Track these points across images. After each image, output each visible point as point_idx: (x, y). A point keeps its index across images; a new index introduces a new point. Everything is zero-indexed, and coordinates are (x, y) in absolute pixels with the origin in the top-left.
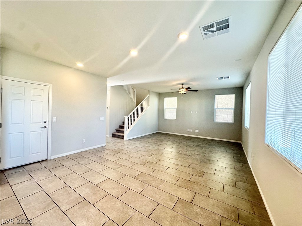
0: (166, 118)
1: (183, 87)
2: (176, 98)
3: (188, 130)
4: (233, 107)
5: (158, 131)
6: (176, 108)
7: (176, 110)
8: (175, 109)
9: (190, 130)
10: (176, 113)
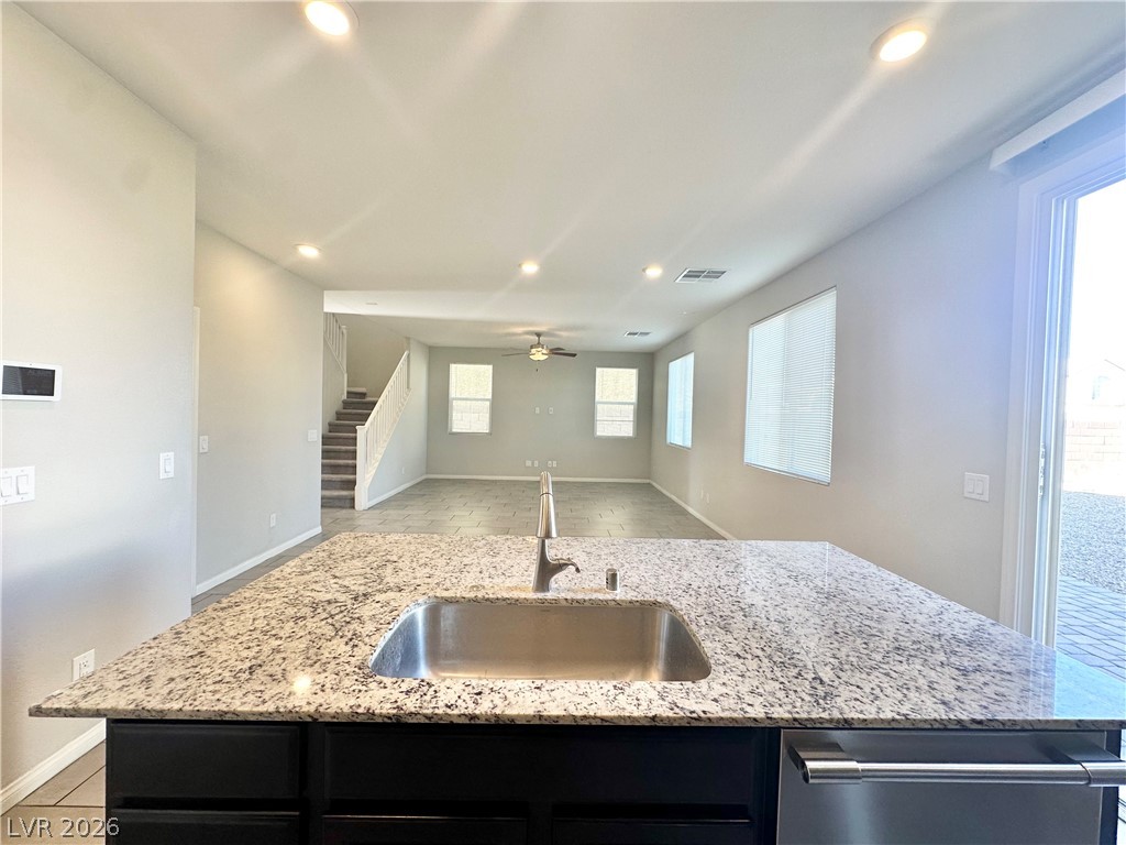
0: (454, 430)
1: (539, 343)
2: (490, 367)
3: (529, 463)
4: (634, 398)
5: (427, 473)
6: (490, 397)
7: (488, 403)
8: (487, 400)
9: (533, 463)
10: (488, 415)
